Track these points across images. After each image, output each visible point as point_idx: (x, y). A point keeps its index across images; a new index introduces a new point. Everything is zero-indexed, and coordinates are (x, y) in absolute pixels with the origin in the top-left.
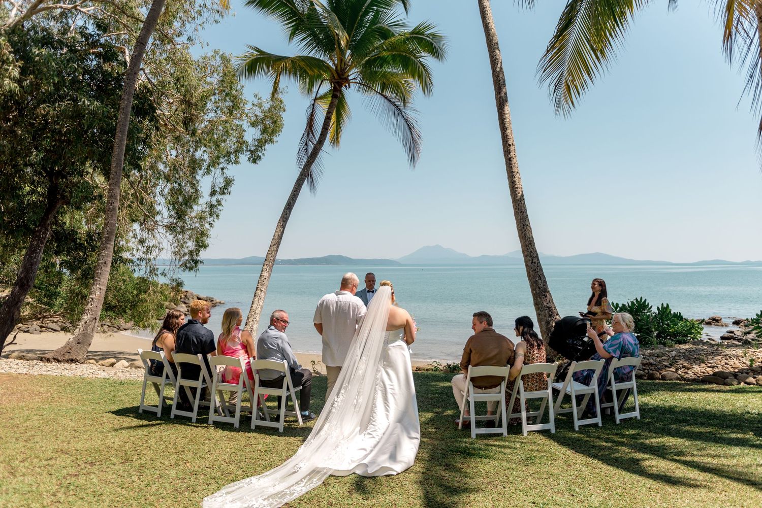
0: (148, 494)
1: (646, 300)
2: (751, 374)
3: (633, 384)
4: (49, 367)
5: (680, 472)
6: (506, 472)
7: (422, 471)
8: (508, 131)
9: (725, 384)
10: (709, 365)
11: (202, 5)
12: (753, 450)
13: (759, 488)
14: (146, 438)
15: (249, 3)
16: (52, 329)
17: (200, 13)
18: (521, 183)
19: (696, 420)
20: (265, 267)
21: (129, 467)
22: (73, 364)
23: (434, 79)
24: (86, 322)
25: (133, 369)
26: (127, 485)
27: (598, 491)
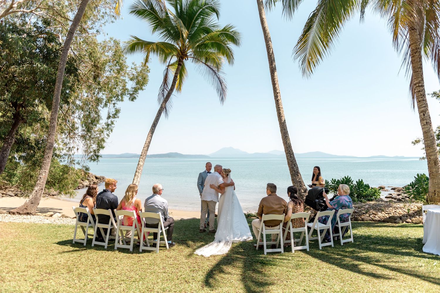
0: (86, 290)
1: (350, 177)
2: (409, 217)
3: (349, 223)
4: (15, 218)
5: (380, 271)
6: (287, 273)
7: (240, 273)
8: (277, 85)
9: (395, 223)
10: (386, 212)
11: (104, 12)
12: (416, 258)
13: (422, 279)
14: (79, 258)
15: (132, 12)
16: (9, 195)
17: (103, 17)
18: (284, 113)
19: (383, 242)
20: (141, 159)
21: (72, 275)
22: (29, 216)
23: (235, 56)
24: (36, 191)
25: (64, 218)
26: (72, 285)
27: (338, 283)
